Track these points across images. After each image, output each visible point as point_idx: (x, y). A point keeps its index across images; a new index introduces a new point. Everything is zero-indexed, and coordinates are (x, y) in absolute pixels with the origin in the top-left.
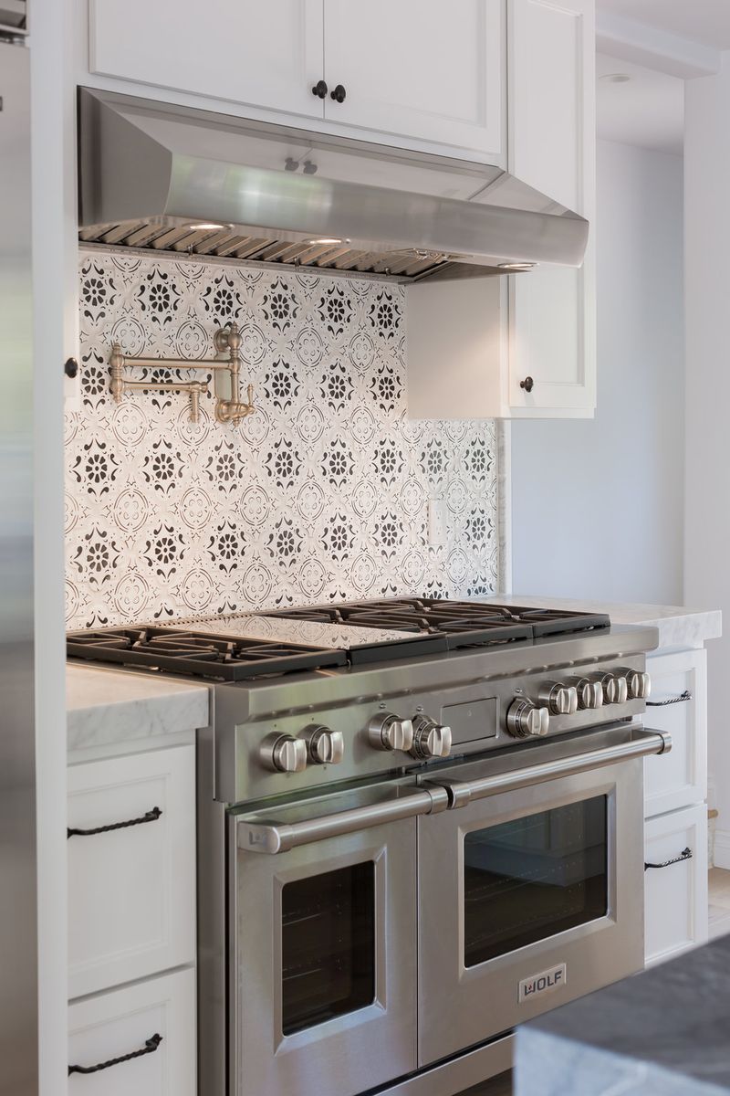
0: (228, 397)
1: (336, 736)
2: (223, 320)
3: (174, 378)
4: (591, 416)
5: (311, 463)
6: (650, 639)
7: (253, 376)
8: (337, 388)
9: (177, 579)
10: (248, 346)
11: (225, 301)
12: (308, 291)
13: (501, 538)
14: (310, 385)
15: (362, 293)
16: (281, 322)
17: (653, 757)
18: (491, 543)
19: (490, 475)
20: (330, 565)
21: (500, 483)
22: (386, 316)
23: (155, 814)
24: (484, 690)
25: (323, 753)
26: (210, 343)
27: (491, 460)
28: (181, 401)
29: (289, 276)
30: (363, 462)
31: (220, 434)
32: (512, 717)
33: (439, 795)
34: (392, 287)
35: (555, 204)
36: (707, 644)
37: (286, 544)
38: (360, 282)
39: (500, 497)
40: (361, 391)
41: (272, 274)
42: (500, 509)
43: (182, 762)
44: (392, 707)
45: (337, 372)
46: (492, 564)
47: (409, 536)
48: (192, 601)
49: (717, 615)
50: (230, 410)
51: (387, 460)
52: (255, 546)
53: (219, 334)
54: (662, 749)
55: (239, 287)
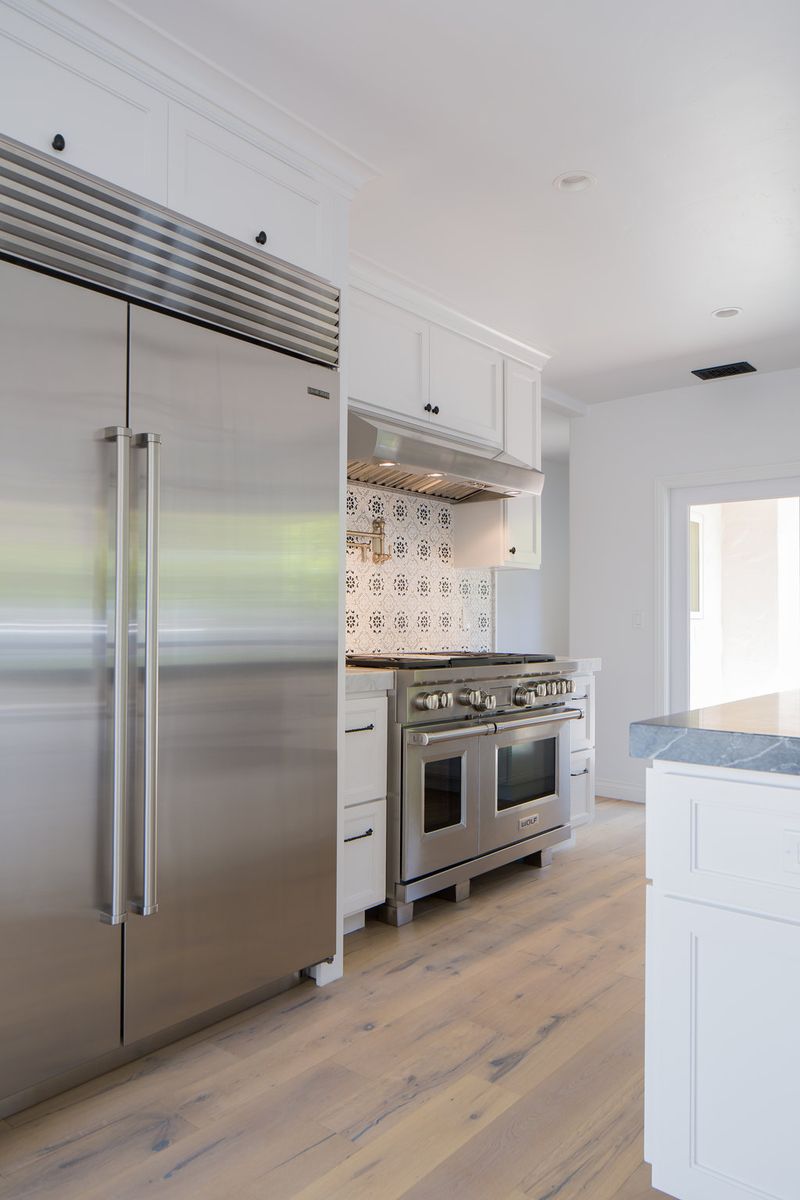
0: (379, 552)
1: (450, 695)
2: (376, 515)
3: (355, 540)
4: (538, 568)
5: (413, 586)
6: (572, 667)
7: (389, 542)
8: (424, 551)
9: (356, 635)
10: (387, 528)
11: (377, 507)
12: (412, 504)
13: (493, 628)
14: (413, 549)
15: (435, 507)
16: (401, 518)
17: (576, 720)
18: (489, 629)
19: (489, 597)
20: (420, 634)
21: (493, 601)
22: (445, 519)
23: (371, 727)
24: (505, 683)
25: (444, 703)
26: (371, 526)
27: (489, 590)
28: (358, 552)
29: (404, 497)
30: (435, 587)
31: (373, 568)
32: (518, 697)
33: (491, 726)
34: (447, 505)
35: (528, 465)
36: (595, 673)
37: (402, 623)
38: (435, 502)
39: (493, 608)
40: (434, 553)
41: (397, 496)
42: (493, 613)
43: (382, 703)
44: (470, 685)
45: (424, 543)
46: (489, 640)
47: (454, 623)
48: (362, 647)
49: (599, 660)
50: (379, 557)
51: (445, 586)
52: (389, 622)
53: (375, 522)
54: (580, 717)
55: (383, 501)
